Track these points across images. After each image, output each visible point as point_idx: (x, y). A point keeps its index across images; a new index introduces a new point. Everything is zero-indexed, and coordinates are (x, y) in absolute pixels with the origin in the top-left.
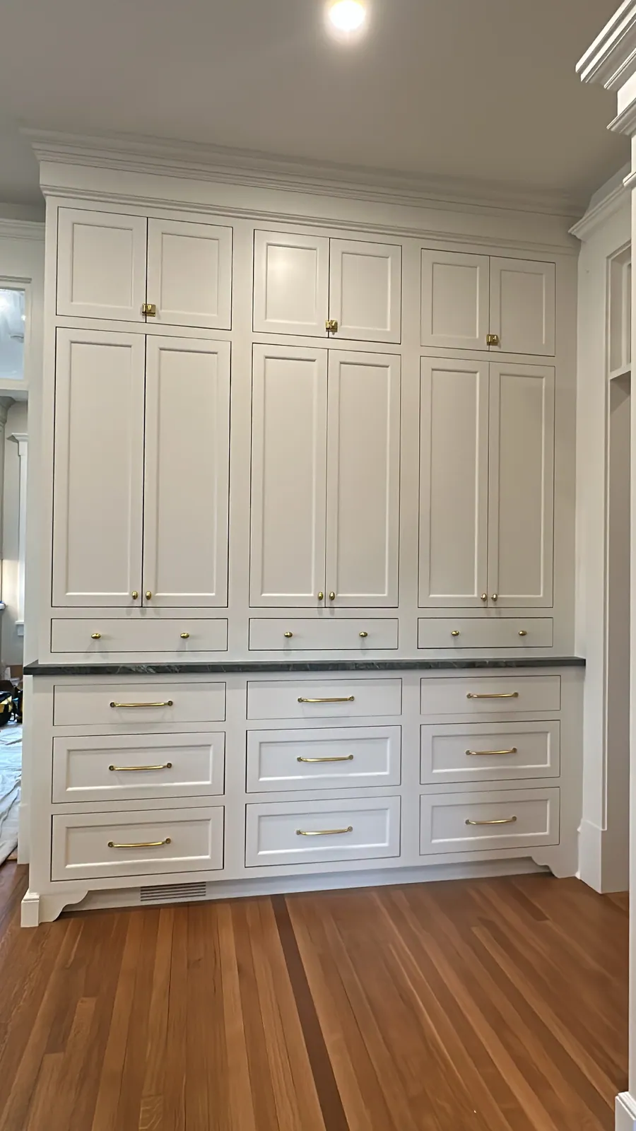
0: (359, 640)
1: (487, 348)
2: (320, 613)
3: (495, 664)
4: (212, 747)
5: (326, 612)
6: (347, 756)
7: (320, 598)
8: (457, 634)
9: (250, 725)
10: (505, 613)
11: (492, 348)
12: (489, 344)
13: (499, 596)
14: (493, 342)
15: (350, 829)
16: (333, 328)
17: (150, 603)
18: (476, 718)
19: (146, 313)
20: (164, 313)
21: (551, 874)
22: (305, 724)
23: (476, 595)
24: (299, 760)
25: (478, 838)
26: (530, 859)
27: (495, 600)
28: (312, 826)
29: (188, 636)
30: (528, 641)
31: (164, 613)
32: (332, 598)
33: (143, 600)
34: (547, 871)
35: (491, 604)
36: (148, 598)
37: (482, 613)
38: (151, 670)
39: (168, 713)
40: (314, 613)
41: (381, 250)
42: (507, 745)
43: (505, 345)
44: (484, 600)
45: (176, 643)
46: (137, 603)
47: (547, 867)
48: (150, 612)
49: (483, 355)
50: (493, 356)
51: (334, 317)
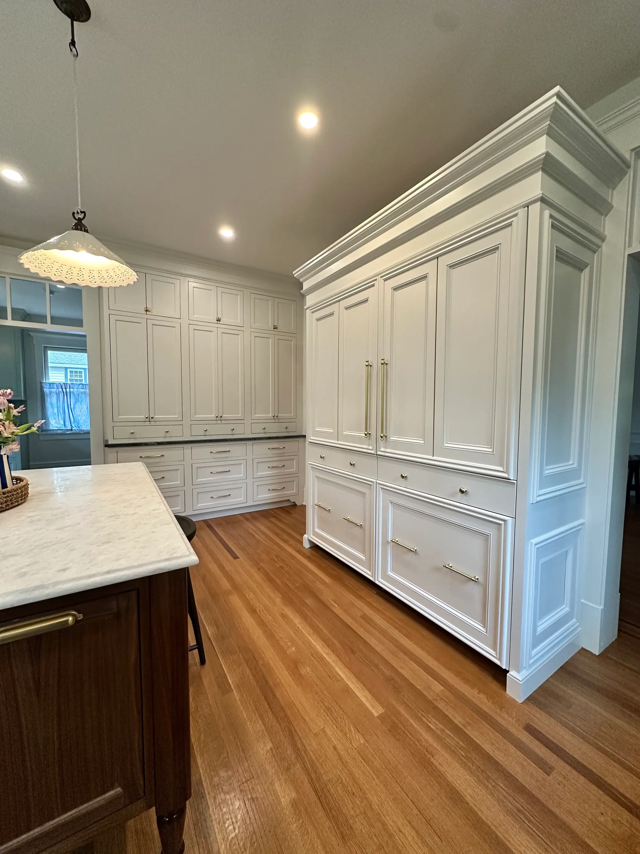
0: (231, 431)
1: (273, 330)
2: (217, 422)
3: (277, 438)
4: (179, 470)
5: (219, 422)
6: (228, 470)
7: (217, 417)
8: (265, 428)
9: (192, 462)
10: (281, 421)
11: (275, 330)
12: (274, 328)
13: (279, 415)
14: (275, 328)
15: (230, 495)
16: (219, 320)
17: (152, 420)
18: (272, 456)
19: (147, 311)
20: (154, 312)
21: (296, 505)
22: (213, 460)
23: (271, 415)
24: (211, 473)
25: (268, 495)
26: (289, 500)
27: (277, 416)
28: (215, 495)
29: (168, 431)
30: (288, 430)
31: (158, 423)
32: (221, 417)
33: (150, 419)
34: (295, 504)
35: (276, 418)
36: (152, 418)
37: (273, 421)
38: (156, 444)
39: (163, 459)
40: (215, 422)
41: (235, 292)
42: (280, 464)
43: (279, 329)
44: (274, 416)
45: (163, 434)
46: (148, 420)
47: (294, 502)
48: (153, 423)
49: (272, 332)
50: (274, 333)
51: (219, 316)
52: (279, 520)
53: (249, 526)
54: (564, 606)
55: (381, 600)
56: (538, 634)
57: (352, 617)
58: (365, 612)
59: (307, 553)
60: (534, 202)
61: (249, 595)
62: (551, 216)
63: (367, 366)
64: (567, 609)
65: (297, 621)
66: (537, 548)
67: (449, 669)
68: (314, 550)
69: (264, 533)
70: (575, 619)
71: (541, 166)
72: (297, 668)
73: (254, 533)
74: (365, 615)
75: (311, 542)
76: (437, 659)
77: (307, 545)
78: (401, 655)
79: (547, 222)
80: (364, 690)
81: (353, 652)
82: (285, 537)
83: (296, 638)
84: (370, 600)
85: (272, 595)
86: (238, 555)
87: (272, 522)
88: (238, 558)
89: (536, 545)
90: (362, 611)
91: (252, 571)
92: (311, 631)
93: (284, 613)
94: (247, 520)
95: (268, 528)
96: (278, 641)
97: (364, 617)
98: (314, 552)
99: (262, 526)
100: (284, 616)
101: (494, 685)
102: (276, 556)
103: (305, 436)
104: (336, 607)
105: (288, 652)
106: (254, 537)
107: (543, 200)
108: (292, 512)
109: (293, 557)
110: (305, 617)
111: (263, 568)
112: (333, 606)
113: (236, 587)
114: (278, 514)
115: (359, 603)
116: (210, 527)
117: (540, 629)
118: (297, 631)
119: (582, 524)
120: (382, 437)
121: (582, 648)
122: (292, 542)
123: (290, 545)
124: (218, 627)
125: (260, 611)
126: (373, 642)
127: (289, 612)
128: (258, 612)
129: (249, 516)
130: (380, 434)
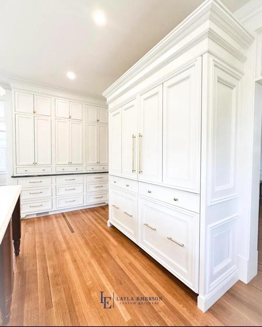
0: (76, 170)
3: (99, 173)
4: (49, 189)
5: (70, 165)
6: (74, 189)
7: (69, 163)
8: (93, 168)
9: (56, 184)
10: (101, 165)
13: (100, 162)
14: (98, 121)
15: (75, 200)
16: (70, 117)
18: (96, 181)
19: (34, 112)
20: (37, 112)
22: (66, 184)
23: (96, 162)
24: (66, 190)
25: (94, 200)
26: (105, 203)
28: (68, 200)
29: (44, 170)
30: (104, 169)
31: (39, 166)
32: (71, 163)
33: (35, 164)
35: (98, 163)
36: (36, 163)
37: (97, 165)
38: (37, 176)
39: (41, 183)
40: (68, 165)
41: (78, 104)
42: (101, 185)
43: (100, 121)
45: (42, 171)
46: (34, 164)
47: (107, 204)
48: (36, 166)
49: (96, 123)
50: (98, 123)
51: (70, 115)
52: (99, 213)
53: (83, 216)
54: (229, 259)
55: (141, 254)
56: (214, 274)
57: (124, 263)
58: (131, 261)
59: (108, 229)
60: (205, 53)
61: (75, 252)
62: (214, 60)
63: (133, 137)
64: (230, 260)
65: (96, 266)
66: (212, 230)
67: (170, 293)
68: (112, 228)
69: (89, 219)
70: (235, 266)
71: (207, 35)
72: (90, 293)
73: (85, 219)
74: (131, 262)
75: (111, 224)
76: (164, 287)
77: (109, 225)
78: (146, 285)
79: (212, 63)
80: (122, 306)
81: (121, 284)
82: (99, 221)
83: (93, 276)
84: (135, 254)
85: (86, 252)
86: (74, 231)
87: (95, 214)
88: (74, 232)
89: (211, 228)
90: (130, 260)
91: (79, 239)
92: (102, 272)
93: (90, 262)
94: (83, 212)
95: (93, 217)
96: (83, 277)
97: (131, 264)
98: (112, 229)
99: (89, 216)
100: (90, 263)
101: (191, 302)
102: (93, 231)
103: (108, 172)
104: (116, 258)
105: (87, 284)
106: (85, 222)
107: (209, 52)
108: (106, 209)
109: (101, 232)
110: (100, 264)
111: (85, 237)
112: (115, 257)
113: (69, 248)
114: (99, 210)
115: (129, 256)
116: (64, 216)
117: (215, 272)
118: (94, 272)
119: (237, 216)
120: (140, 172)
121: (239, 280)
122: (103, 224)
123: (101, 226)
124: (54, 270)
125: (78, 261)
126: (132, 278)
127: (93, 262)
128: (77, 261)
129: (84, 211)
130: (139, 171)
